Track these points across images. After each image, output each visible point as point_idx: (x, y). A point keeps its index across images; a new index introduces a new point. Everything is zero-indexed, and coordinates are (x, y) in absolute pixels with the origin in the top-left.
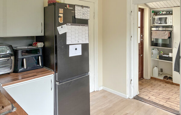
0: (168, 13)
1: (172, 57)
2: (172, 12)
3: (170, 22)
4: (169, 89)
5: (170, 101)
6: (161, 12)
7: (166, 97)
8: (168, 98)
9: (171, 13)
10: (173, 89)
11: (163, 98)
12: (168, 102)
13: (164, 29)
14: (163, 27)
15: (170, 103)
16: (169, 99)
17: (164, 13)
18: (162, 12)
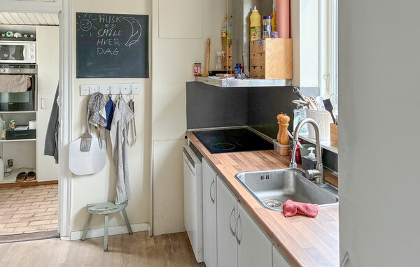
0: (26, 36)
1: (35, 130)
2: (35, 35)
3: (30, 57)
4: (31, 197)
5: (37, 219)
6: (9, 34)
7: (27, 216)
8: (30, 215)
9: (32, 36)
10: (38, 194)
11: (22, 220)
12: (31, 224)
13: (18, 71)
14: (16, 66)
15: (36, 223)
16: (33, 216)
17: (16, 35)
18: (12, 34)
